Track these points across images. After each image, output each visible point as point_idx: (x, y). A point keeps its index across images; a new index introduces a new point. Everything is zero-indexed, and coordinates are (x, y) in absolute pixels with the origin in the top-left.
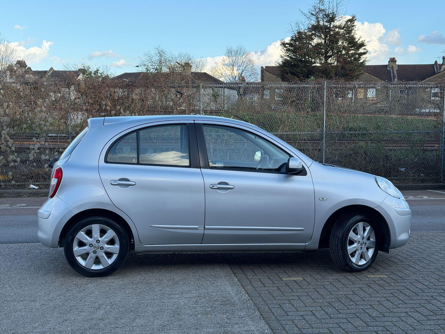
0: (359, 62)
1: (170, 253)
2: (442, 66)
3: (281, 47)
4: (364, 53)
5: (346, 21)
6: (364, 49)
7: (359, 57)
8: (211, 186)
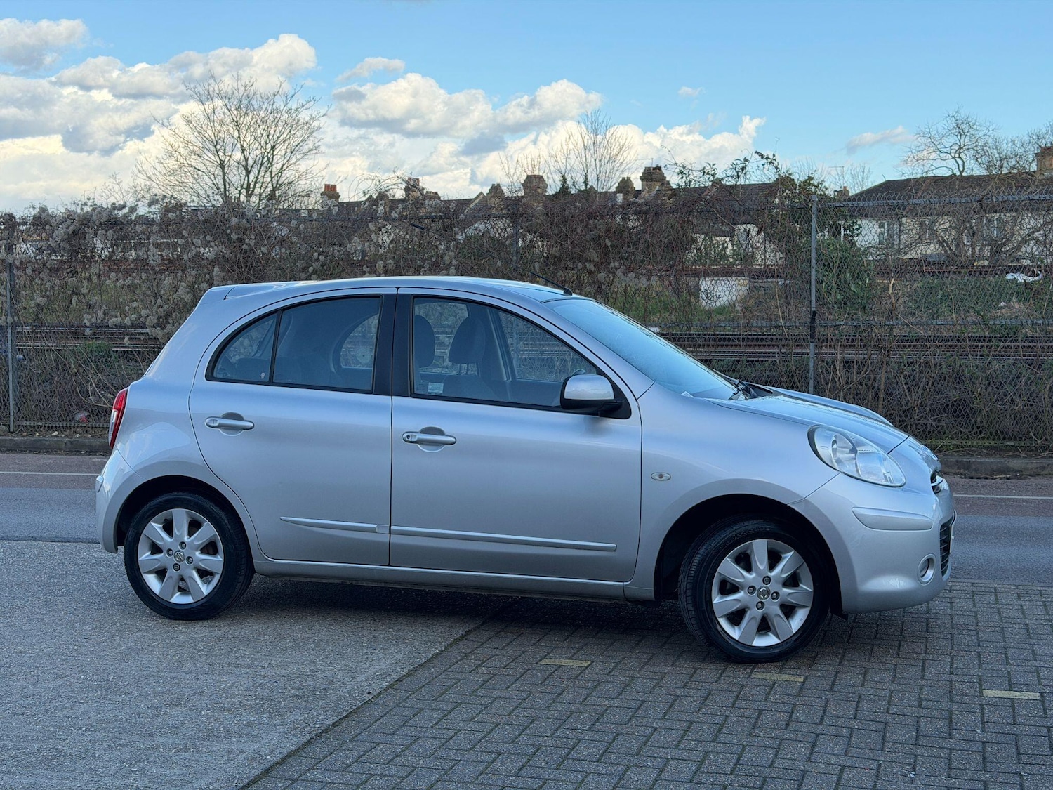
1: (336, 581)
8: (405, 435)
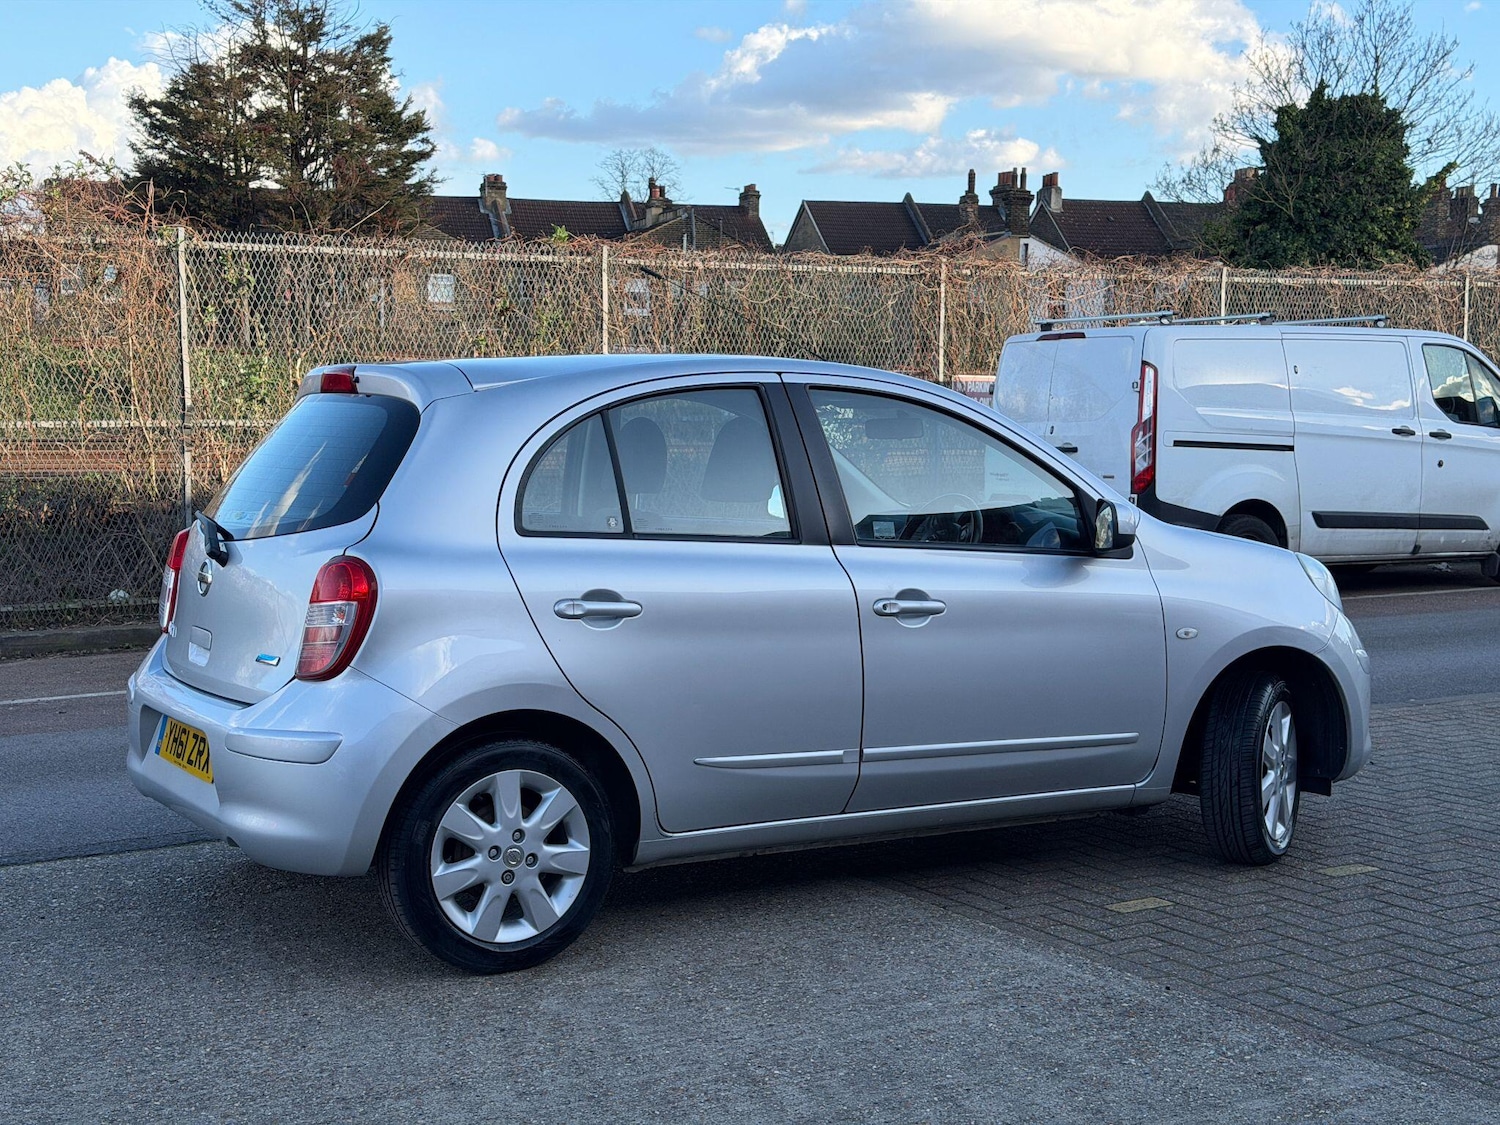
0: (407, 182)
2: (648, 210)
3: (129, 114)
4: (424, 155)
5: (356, 42)
6: (423, 141)
7: (407, 169)
8: (880, 605)
